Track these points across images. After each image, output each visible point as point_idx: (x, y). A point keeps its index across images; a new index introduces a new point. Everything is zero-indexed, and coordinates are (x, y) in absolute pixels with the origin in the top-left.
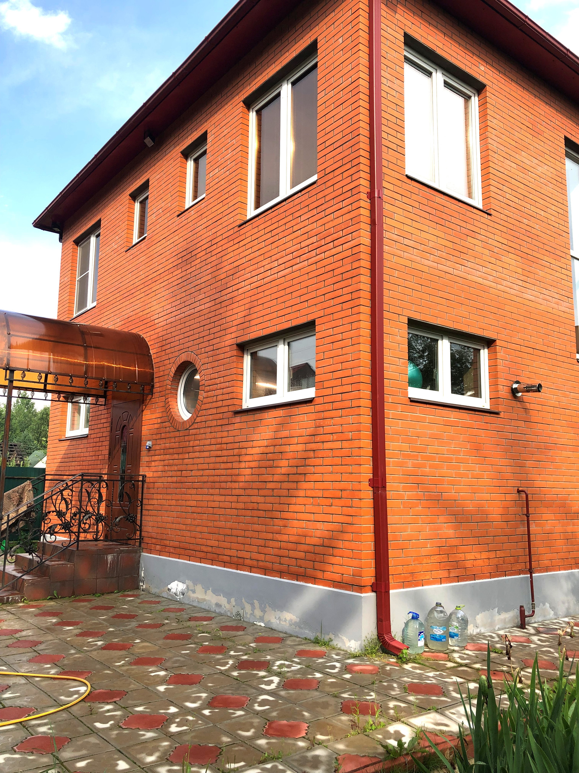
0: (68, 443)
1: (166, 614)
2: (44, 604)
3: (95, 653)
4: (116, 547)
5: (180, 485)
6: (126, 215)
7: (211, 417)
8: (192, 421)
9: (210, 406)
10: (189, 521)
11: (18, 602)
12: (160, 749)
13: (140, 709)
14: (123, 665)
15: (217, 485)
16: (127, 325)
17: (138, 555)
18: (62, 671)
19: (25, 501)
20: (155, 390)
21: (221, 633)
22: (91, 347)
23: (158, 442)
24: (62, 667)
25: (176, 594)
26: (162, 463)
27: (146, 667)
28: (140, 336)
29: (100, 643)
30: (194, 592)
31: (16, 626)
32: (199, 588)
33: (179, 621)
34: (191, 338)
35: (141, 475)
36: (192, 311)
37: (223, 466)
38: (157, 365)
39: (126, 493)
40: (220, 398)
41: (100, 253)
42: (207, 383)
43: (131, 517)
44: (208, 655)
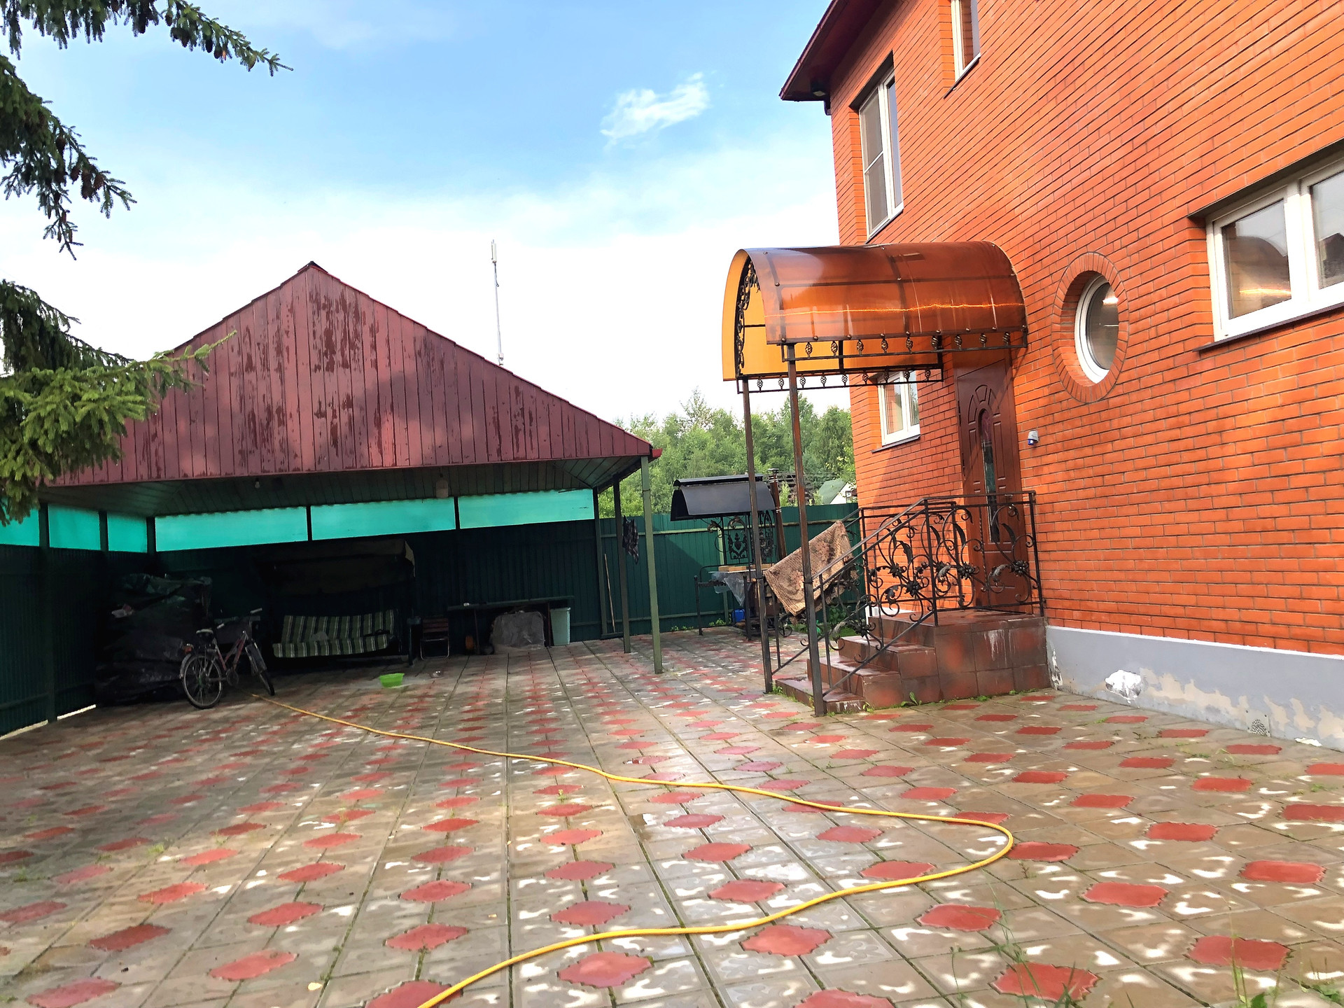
0: (888, 454)
1: (1116, 727)
2: (898, 713)
3: (1004, 786)
4: (1001, 617)
5: (1105, 501)
6: (938, 28)
7: (1149, 369)
8: (1112, 383)
9: (1145, 346)
10: (1131, 564)
11: (858, 711)
12: (1167, 939)
13: (1111, 874)
14: (1058, 807)
15: (1180, 493)
16: (963, 230)
17: (1040, 631)
18: (958, 812)
19: (838, 554)
20: (1030, 337)
21: (1231, 756)
22: (909, 281)
23: (1050, 429)
24: (957, 805)
25: (1124, 694)
26: (1063, 466)
27: (1102, 810)
28: (989, 244)
29: (1008, 772)
30: (1159, 688)
31: (865, 745)
32: (1168, 681)
33: (1140, 737)
34: (1089, 227)
35: (1025, 492)
36: (1087, 174)
37: (1186, 456)
38: (1029, 291)
39: (1004, 525)
40: (1163, 328)
41: (899, 114)
42: (1132, 305)
43: (1019, 566)
44: (1214, 793)
